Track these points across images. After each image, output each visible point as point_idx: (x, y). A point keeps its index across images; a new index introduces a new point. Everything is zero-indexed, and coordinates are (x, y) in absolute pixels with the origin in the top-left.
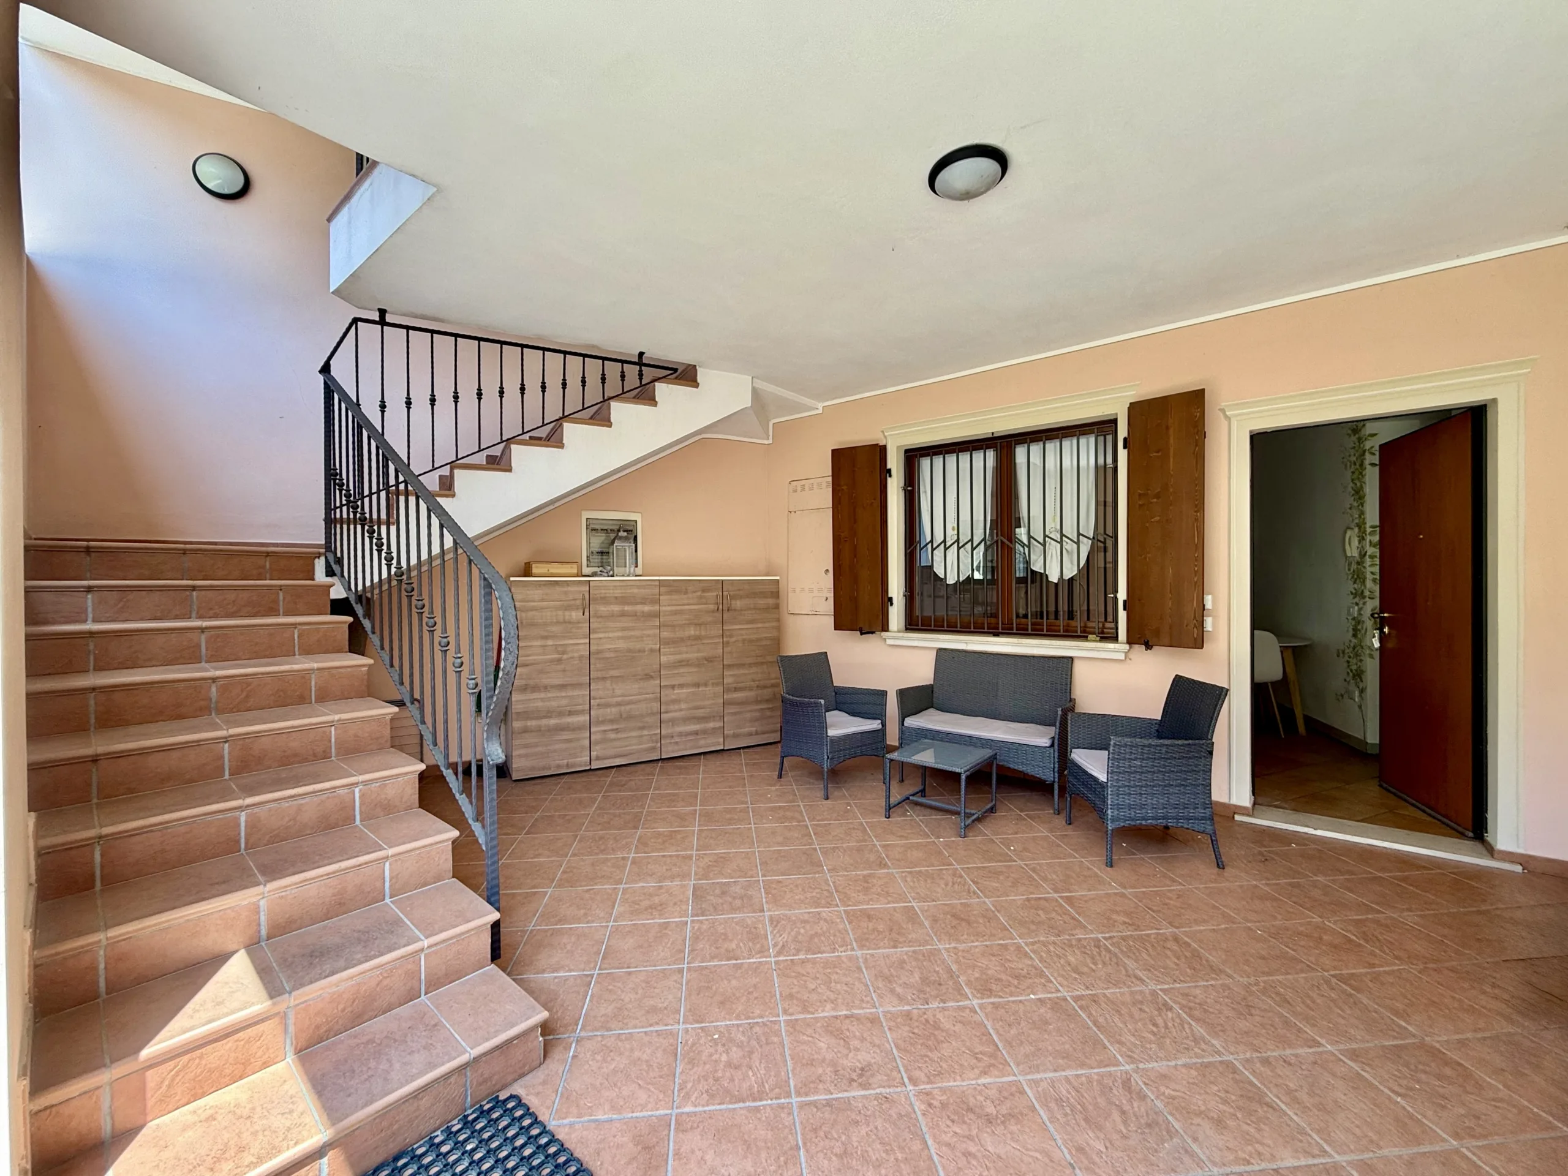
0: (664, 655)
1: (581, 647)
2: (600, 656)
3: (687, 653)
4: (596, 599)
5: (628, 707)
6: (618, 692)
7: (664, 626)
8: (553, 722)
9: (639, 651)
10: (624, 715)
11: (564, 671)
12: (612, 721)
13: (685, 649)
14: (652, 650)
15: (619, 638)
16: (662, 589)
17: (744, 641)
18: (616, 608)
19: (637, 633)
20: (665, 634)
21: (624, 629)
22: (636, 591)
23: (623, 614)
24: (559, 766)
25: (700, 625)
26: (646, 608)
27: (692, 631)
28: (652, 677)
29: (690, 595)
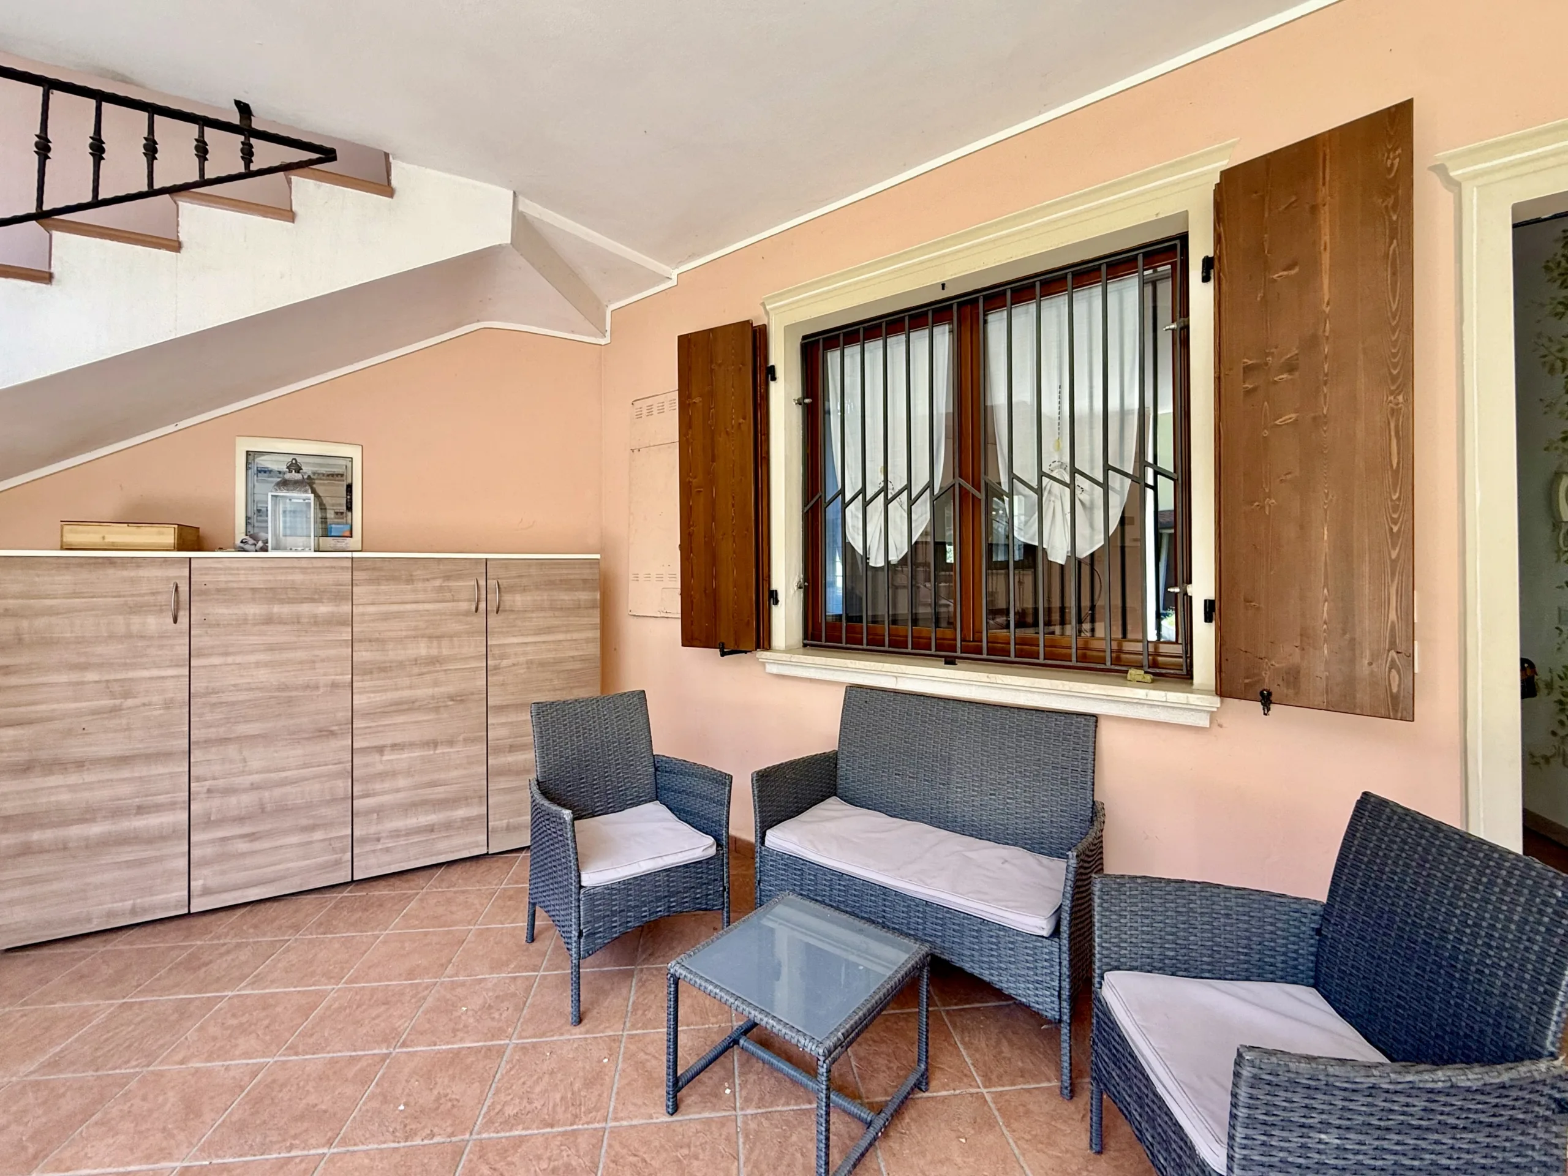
0: (360, 693)
1: (170, 684)
2: (213, 699)
3: (410, 687)
4: (202, 592)
5: (277, 792)
6: (255, 764)
7: (360, 641)
8: (96, 829)
9: (307, 687)
10: (269, 807)
11: (128, 729)
12: (240, 820)
13: (407, 681)
14: (334, 685)
15: (258, 665)
16: (358, 575)
17: (530, 663)
18: (254, 610)
19: (301, 655)
20: (363, 655)
21: (271, 648)
22: (298, 577)
23: (269, 620)
24: (111, 914)
25: (439, 637)
26: (323, 609)
27: (422, 649)
28: (332, 733)
29: (420, 585)
